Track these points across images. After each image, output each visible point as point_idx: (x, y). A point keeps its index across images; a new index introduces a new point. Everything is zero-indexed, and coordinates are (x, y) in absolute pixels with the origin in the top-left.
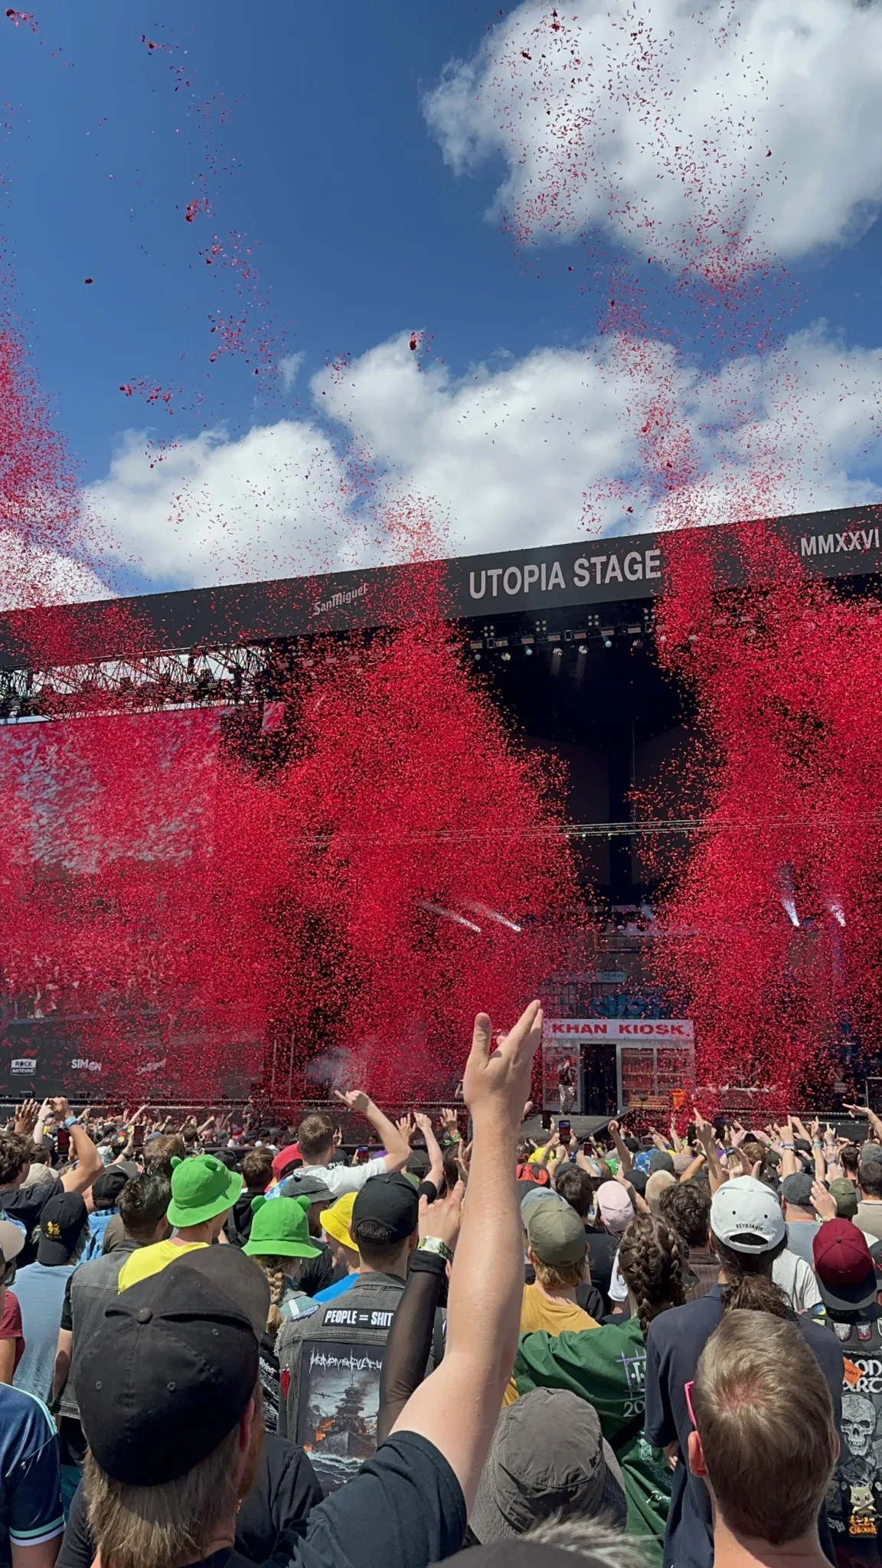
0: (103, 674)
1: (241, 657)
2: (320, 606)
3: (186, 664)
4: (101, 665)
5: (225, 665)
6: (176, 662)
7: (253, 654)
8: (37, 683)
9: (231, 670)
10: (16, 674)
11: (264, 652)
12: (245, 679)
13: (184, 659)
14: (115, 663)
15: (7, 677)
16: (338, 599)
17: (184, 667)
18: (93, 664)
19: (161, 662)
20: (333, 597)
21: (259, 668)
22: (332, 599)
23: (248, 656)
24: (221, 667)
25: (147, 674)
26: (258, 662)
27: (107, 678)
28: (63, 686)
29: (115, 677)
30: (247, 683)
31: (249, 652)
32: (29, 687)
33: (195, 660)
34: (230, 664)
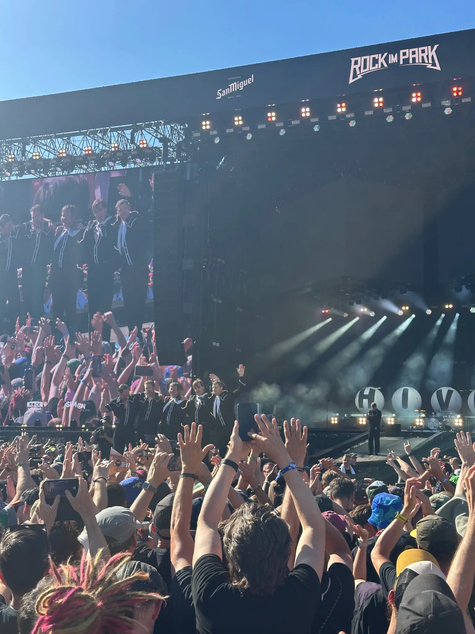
0: (73, 145)
1: (166, 130)
2: (221, 92)
3: (129, 137)
4: (72, 139)
5: (156, 137)
6: (122, 135)
7: (175, 129)
8: (29, 152)
9: (161, 140)
10: (15, 145)
11: (182, 127)
12: (171, 147)
13: (128, 133)
14: (80, 138)
15: (8, 148)
16: (234, 86)
17: (128, 139)
18: (66, 138)
19: (112, 135)
20: (231, 85)
21: (179, 139)
22: (229, 87)
23: (171, 130)
24: (153, 138)
25: (102, 144)
26: (178, 135)
27: (76, 148)
28: (47, 153)
29: (81, 147)
30: (171, 150)
31: (172, 127)
32: (23, 154)
33: (135, 134)
34: (159, 136)
